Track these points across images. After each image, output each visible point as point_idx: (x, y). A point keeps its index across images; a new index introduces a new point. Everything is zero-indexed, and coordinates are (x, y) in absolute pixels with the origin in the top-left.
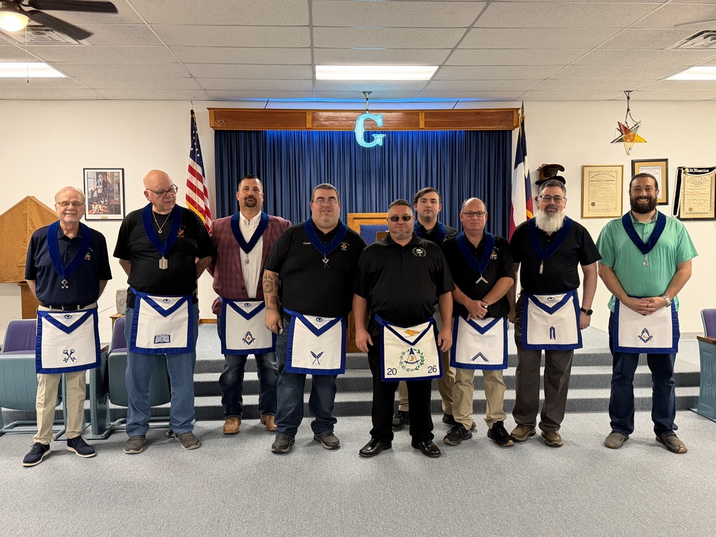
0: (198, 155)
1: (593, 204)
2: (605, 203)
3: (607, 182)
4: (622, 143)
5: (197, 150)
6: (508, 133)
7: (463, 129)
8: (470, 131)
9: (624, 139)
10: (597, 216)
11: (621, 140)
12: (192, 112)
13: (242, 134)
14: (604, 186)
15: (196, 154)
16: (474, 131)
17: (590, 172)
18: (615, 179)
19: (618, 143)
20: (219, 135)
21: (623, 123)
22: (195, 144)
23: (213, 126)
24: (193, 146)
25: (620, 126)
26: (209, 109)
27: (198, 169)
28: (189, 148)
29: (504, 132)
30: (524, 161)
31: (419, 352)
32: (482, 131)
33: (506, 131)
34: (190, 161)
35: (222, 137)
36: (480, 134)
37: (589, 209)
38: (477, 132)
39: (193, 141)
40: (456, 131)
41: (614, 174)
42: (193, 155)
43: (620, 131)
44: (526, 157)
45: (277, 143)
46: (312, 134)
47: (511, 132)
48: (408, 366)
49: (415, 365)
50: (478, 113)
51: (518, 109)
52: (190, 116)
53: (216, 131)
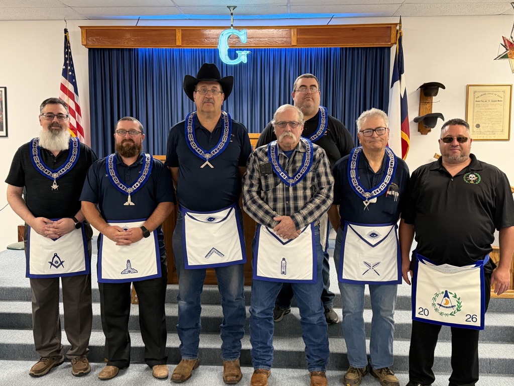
0: (70, 73)
1: (478, 126)
2: (490, 125)
3: (493, 103)
4: (506, 61)
5: (69, 68)
6: (386, 50)
7: (339, 46)
8: (346, 48)
9: (509, 56)
10: (482, 138)
11: (505, 57)
12: (66, 31)
13: (115, 52)
14: (490, 107)
15: (69, 72)
16: (350, 48)
17: (475, 92)
18: (502, 99)
19: (502, 60)
20: (93, 52)
21: (508, 37)
22: (68, 62)
23: (85, 43)
24: (65, 64)
25: (504, 41)
26: (81, 27)
27: (70, 87)
28: (62, 67)
29: (382, 49)
30: (400, 79)
31: (455, 297)
32: (358, 48)
33: (384, 48)
34: (62, 79)
35: (95, 55)
36: (356, 51)
37: (473, 131)
38: (353, 49)
39: (66, 59)
40: (330, 49)
41: (501, 94)
42: (65, 73)
43: (505, 46)
44: (403, 76)
45: (148, 62)
46: (184, 52)
47: (389, 48)
48: (441, 309)
49: (451, 310)
50: (354, 29)
51: (396, 24)
52: (64, 35)
53: (90, 49)
